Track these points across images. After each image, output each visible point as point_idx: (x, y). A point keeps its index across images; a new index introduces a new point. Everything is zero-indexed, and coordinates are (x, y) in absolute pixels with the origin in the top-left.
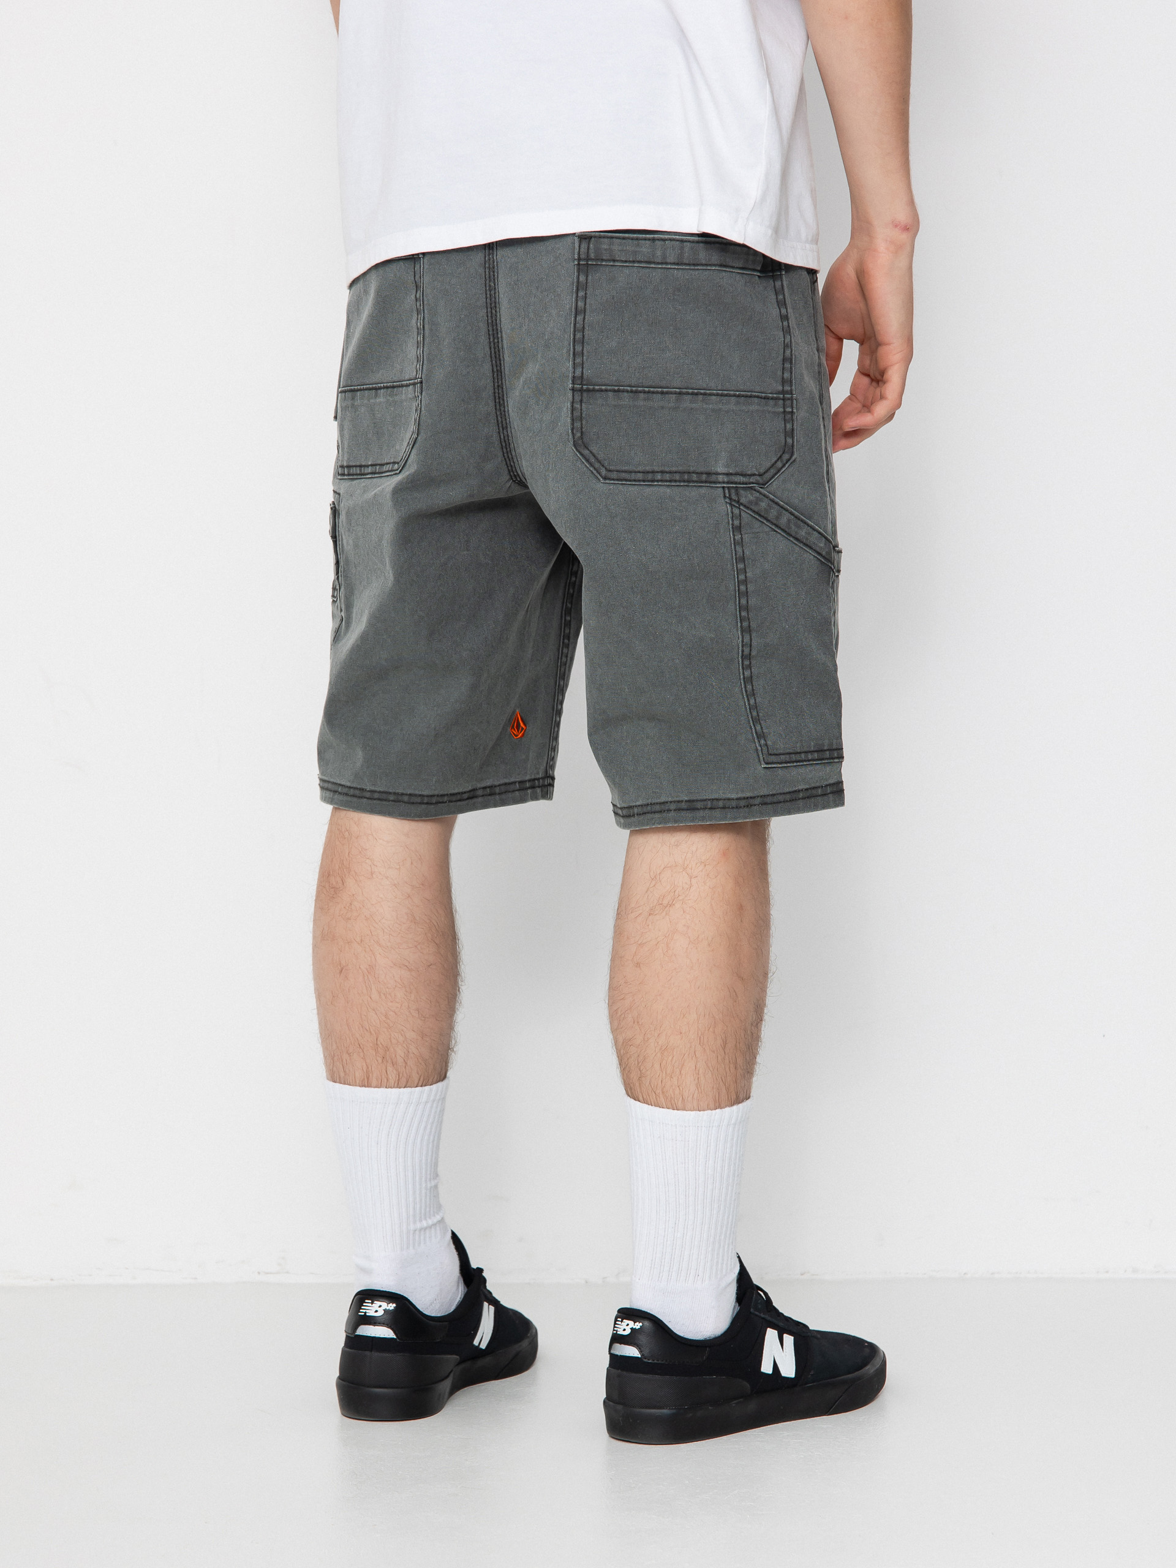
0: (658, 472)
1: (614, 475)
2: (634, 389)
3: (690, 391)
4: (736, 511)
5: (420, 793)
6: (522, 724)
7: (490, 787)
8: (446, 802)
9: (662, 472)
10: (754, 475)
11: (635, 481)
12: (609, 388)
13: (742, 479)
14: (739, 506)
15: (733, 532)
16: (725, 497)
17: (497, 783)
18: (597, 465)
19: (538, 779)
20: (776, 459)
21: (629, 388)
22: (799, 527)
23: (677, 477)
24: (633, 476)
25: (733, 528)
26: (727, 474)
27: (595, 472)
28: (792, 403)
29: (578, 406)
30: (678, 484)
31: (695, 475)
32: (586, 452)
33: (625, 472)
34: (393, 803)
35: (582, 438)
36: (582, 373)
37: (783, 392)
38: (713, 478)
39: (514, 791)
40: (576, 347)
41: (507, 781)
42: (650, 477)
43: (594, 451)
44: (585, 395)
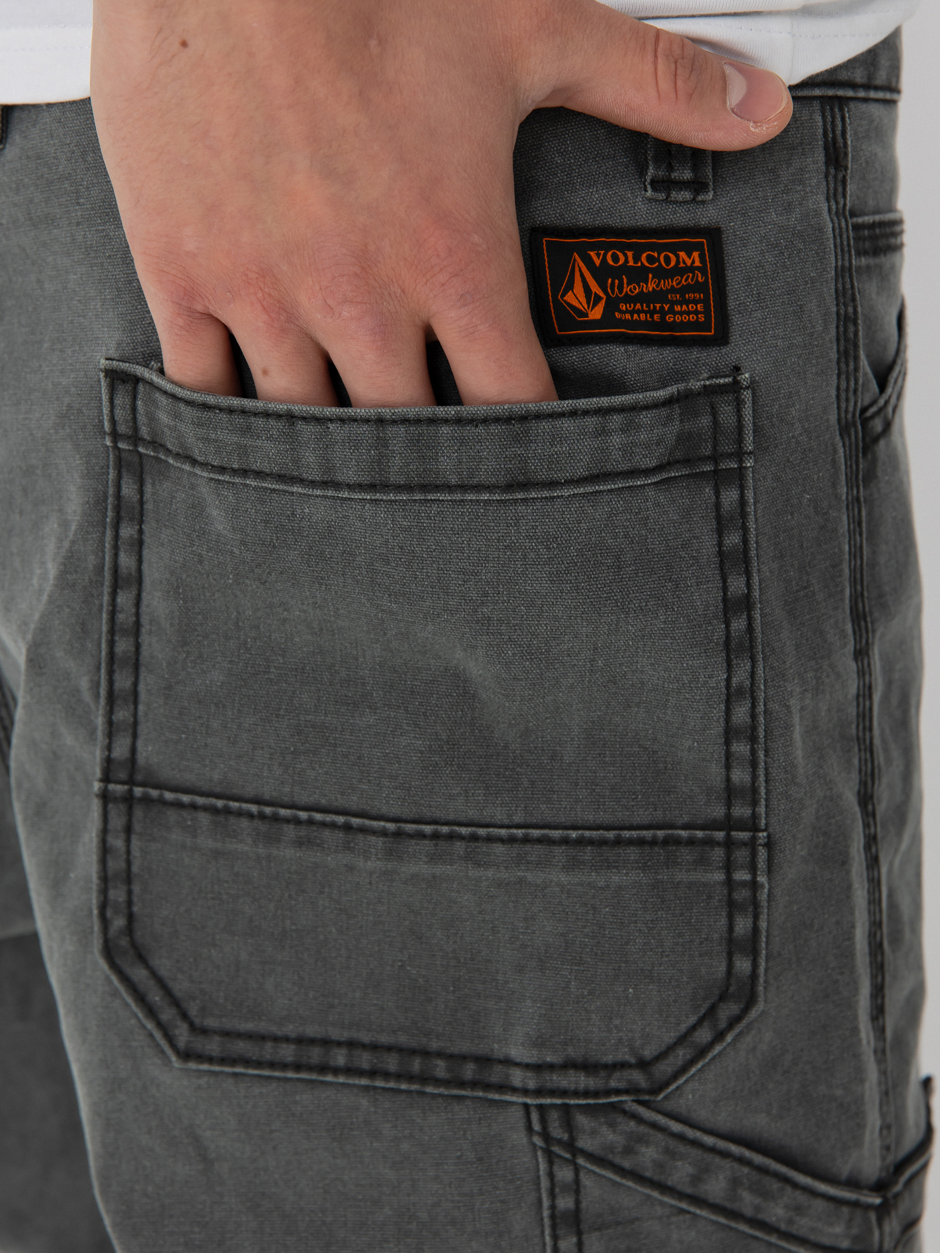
0: (339, 1044)
1: (213, 1046)
2: (268, 810)
3: (428, 829)
4: (565, 1174)
9: (351, 1044)
10: (623, 1065)
11: (272, 1065)
12: (200, 800)
13: (582, 1081)
14: (574, 1156)
15: (554, 1227)
16: (529, 1129)
18: (167, 1014)
20: (693, 1019)
21: (254, 808)
22: (766, 1195)
23: (392, 1063)
24: (268, 1051)
25: (553, 1217)
26: (538, 1068)
27: (158, 1035)
28: (754, 855)
29: (117, 843)
30: (391, 1085)
31: (441, 1063)
32: (139, 974)
33: (249, 1036)
35: (129, 930)
36: (133, 750)
37: (728, 824)
38: (496, 1074)
40: (117, 677)
42: (315, 1055)
43: (163, 972)
44: (139, 812)
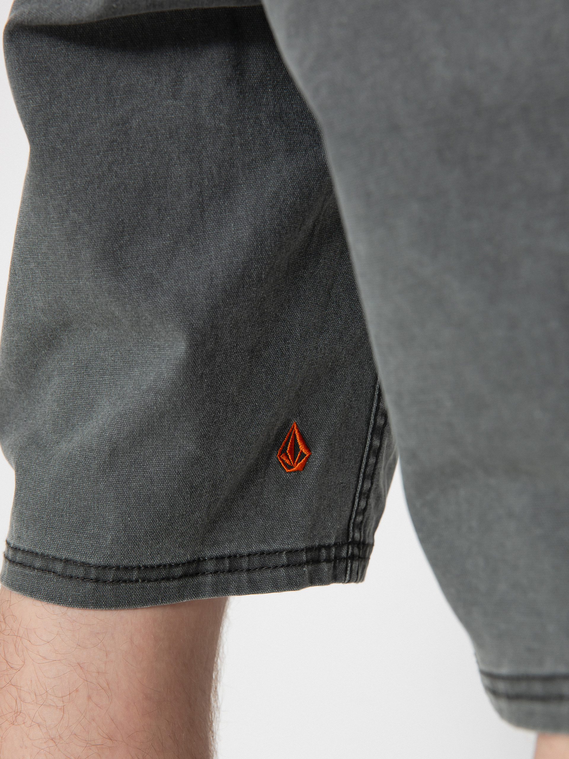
5: (83, 560)
6: (301, 447)
7: (232, 557)
8: (137, 581)
17: (244, 551)
19: (328, 547)
34: (40, 574)
39: (276, 567)
41: (265, 547)
